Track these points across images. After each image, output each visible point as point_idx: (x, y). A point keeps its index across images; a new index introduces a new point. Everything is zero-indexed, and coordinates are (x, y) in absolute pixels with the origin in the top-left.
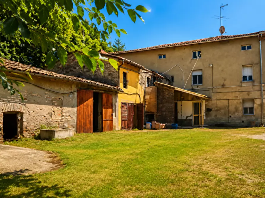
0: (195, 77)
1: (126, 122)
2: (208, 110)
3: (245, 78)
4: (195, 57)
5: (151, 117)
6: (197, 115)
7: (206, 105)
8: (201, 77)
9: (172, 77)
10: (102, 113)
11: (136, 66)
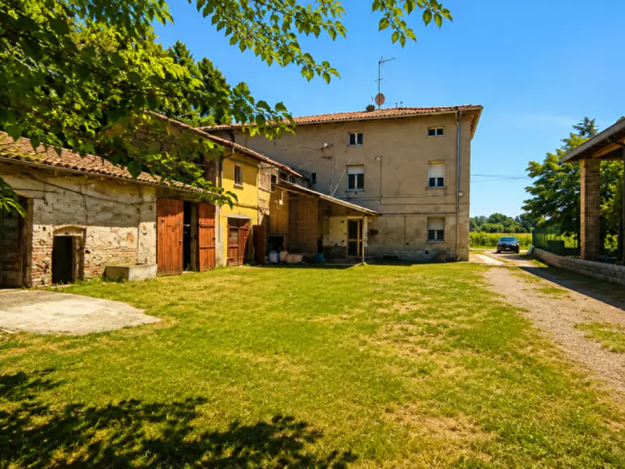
0: (351, 177)
1: (236, 249)
2: (372, 233)
3: (432, 182)
4: (352, 142)
5: (276, 243)
6: (353, 240)
7: (369, 224)
8: (361, 177)
9: (314, 175)
10: (197, 237)
11: (253, 157)
